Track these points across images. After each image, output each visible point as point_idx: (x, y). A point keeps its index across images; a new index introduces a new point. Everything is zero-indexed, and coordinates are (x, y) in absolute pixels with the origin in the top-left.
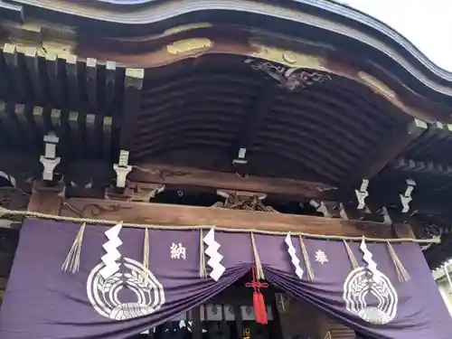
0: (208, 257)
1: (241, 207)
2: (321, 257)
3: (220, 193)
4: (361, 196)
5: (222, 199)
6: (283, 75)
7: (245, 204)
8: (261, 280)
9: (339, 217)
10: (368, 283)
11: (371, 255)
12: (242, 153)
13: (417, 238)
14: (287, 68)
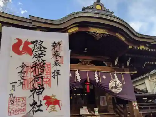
0: (77, 77)
1: (85, 64)
2: (104, 77)
3: (80, 60)
4: (116, 62)
5: (80, 62)
6: (96, 35)
7: (86, 63)
8: (89, 83)
9: (110, 66)
10: (115, 83)
11: (117, 76)
12: (86, 49)
13: (130, 72)
14: (97, 33)
